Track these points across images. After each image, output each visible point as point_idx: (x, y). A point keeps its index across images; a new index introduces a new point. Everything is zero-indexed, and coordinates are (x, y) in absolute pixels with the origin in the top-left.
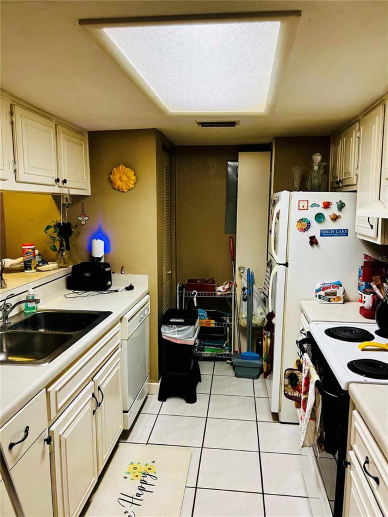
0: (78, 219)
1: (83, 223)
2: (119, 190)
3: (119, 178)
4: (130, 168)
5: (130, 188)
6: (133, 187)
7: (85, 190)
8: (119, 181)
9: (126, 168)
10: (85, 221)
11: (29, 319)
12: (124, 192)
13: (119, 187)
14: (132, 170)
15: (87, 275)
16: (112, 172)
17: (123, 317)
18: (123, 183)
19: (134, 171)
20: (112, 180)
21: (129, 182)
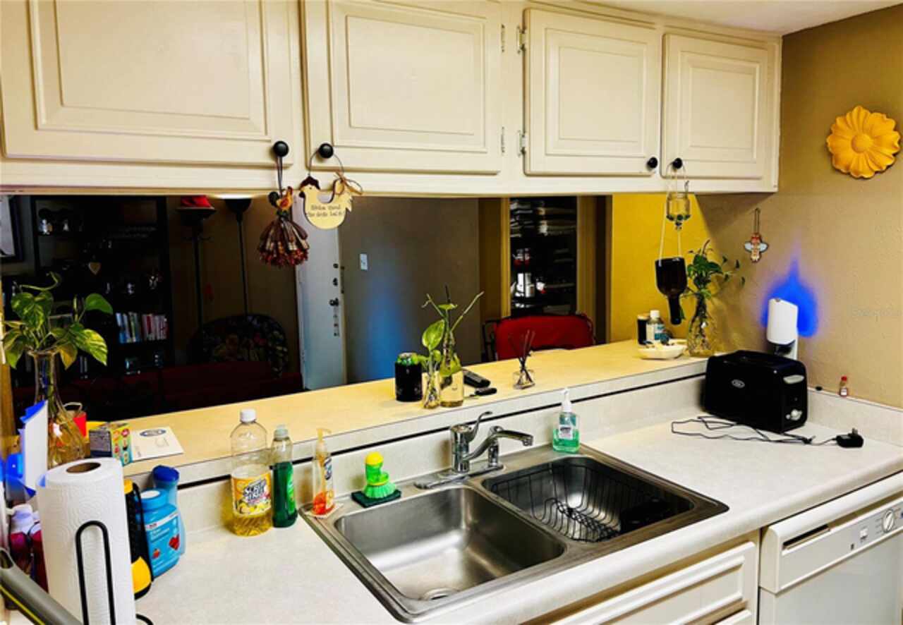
0: (744, 247)
1: (755, 258)
2: (849, 174)
3: (849, 143)
4: (882, 113)
5: (881, 168)
6: (890, 163)
7: (758, 179)
8: (850, 150)
9: (869, 113)
10: (760, 253)
11: (550, 466)
12: (863, 178)
13: (848, 167)
14: (888, 117)
15: (738, 384)
16: (833, 129)
17: (768, 526)
18: (862, 155)
19: (893, 118)
20: (830, 150)
21: (879, 152)
